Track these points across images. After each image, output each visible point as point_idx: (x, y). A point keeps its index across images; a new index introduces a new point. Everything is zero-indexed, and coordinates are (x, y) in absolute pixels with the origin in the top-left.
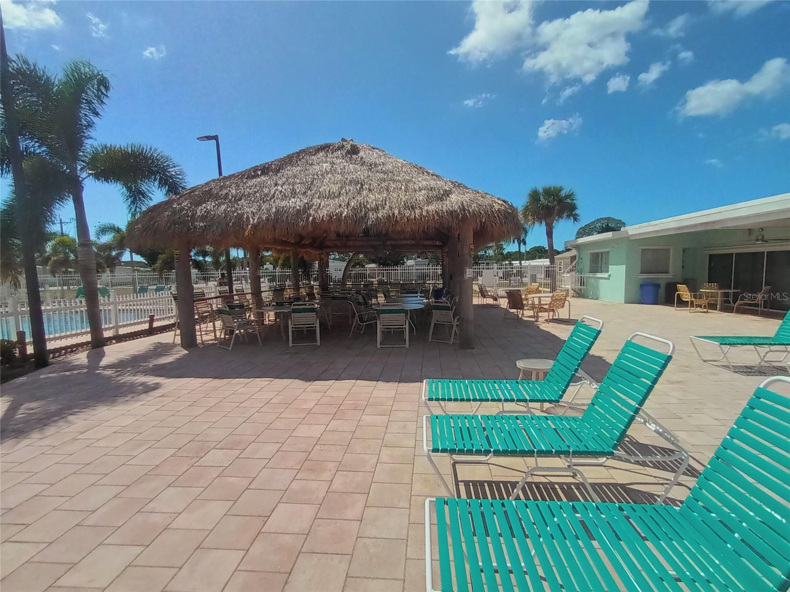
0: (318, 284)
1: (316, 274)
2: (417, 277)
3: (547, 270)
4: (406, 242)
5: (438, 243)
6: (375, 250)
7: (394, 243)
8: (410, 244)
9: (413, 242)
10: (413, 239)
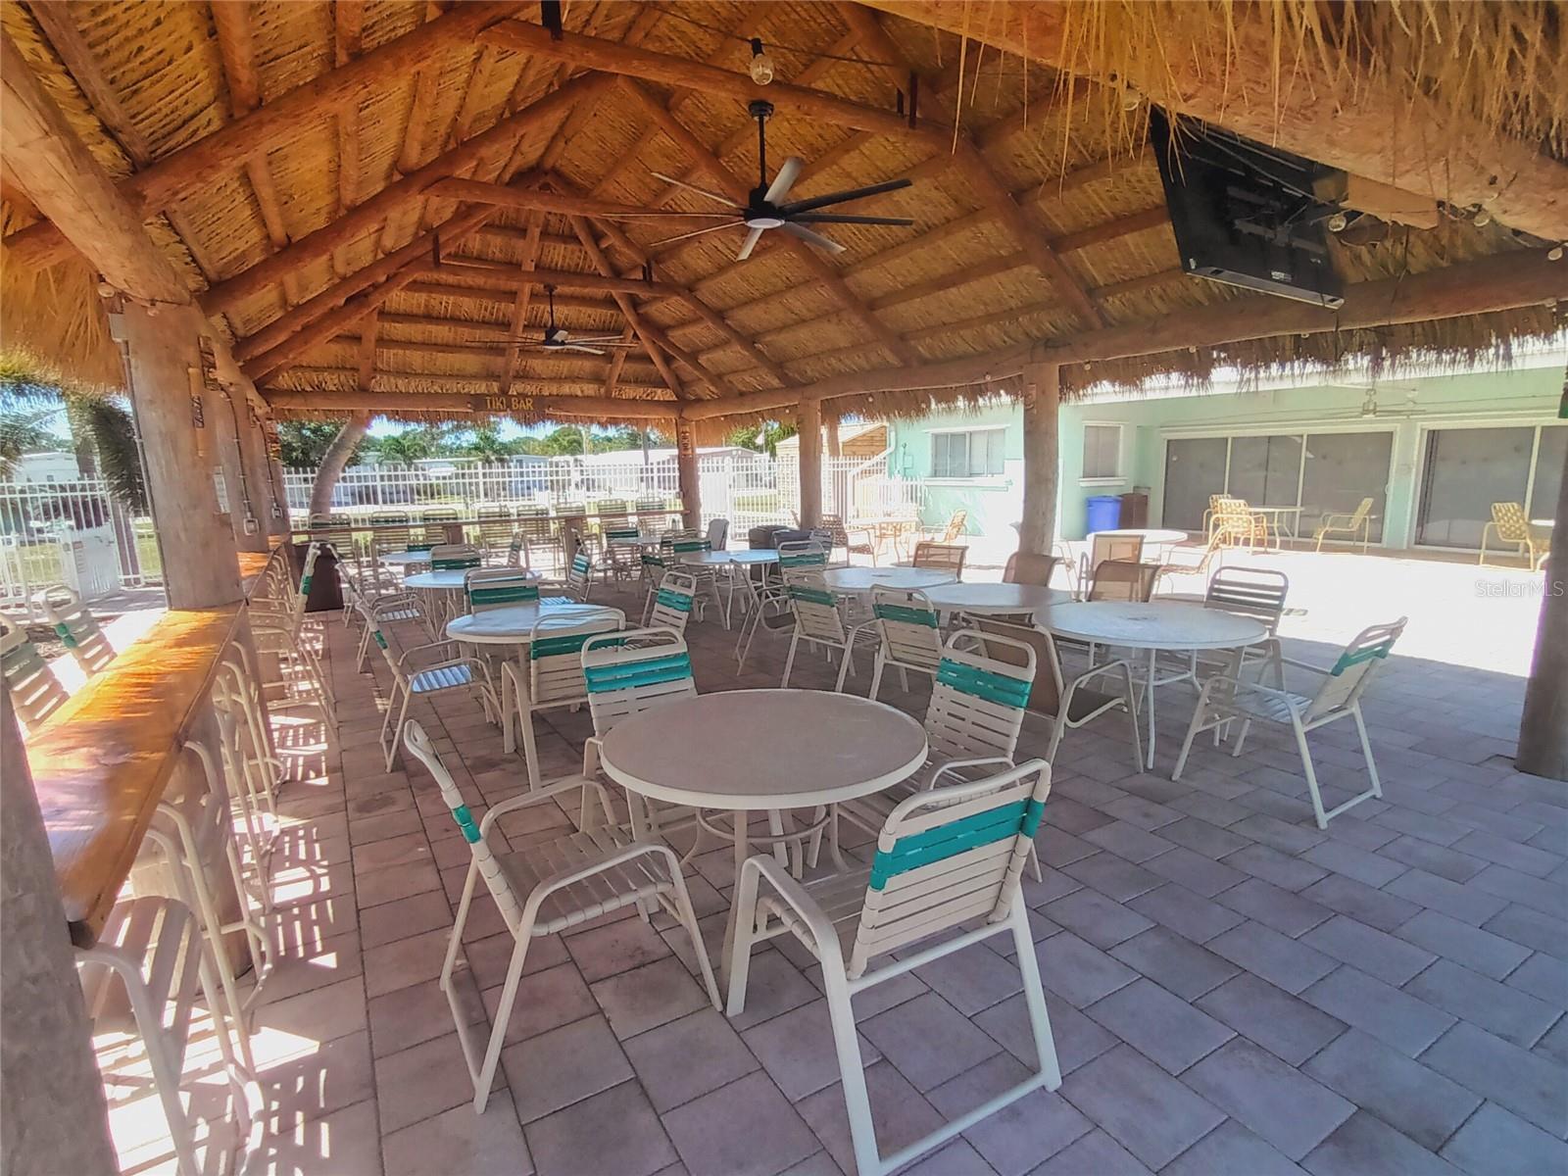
4: (567, 389)
5: (660, 394)
6: (476, 408)
7: (530, 388)
8: (579, 393)
9: (590, 389)
10: (598, 379)
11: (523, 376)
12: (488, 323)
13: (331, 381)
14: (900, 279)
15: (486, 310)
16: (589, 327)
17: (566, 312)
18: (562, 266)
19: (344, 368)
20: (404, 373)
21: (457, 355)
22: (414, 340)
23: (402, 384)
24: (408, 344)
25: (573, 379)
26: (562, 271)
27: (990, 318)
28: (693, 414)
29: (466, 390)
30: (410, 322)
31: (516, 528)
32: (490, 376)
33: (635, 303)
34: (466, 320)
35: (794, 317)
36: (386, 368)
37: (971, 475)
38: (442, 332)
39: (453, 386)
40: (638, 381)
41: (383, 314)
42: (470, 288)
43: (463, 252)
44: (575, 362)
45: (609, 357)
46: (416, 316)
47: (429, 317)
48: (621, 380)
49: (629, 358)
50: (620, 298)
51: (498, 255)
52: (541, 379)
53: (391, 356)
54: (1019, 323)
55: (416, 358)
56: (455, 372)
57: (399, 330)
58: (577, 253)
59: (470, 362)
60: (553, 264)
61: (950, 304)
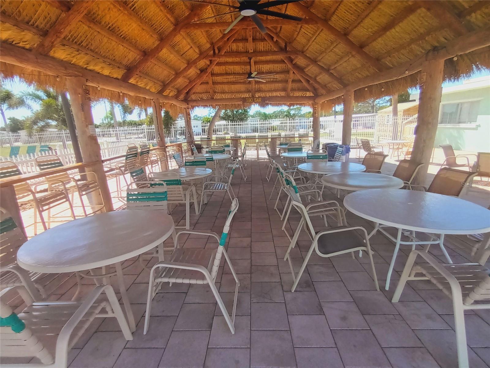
0: (186, 141)
1: (180, 130)
2: (252, 130)
3: (394, 122)
4: (275, 94)
5: (308, 94)
6: (243, 102)
7: (263, 95)
8: (279, 95)
9: (283, 94)
10: (284, 90)
11: (259, 91)
12: (244, 74)
13: (205, 96)
14: (370, 30)
15: (243, 69)
16: (278, 71)
17: (269, 67)
18: (264, 50)
19: (207, 92)
20: (223, 92)
21: (237, 85)
22: (224, 82)
23: (223, 96)
24: (223, 83)
25: (276, 90)
26: (264, 52)
27: (412, 41)
28: (321, 101)
29: (243, 97)
30: (221, 76)
31: (257, 141)
32: (248, 91)
33: (291, 60)
34: (238, 74)
35: (339, 56)
36: (218, 91)
37: (459, 123)
38: (231, 78)
39: (238, 96)
40: (299, 90)
41: (213, 74)
42: (237, 63)
43: (231, 50)
44: (275, 84)
45: (286, 81)
46: (223, 74)
47: (227, 74)
48: (293, 90)
49: (293, 81)
50: (285, 59)
51: (242, 50)
52: (265, 91)
53: (219, 88)
54: (426, 41)
55: (226, 87)
56: (238, 91)
57: (219, 79)
58: (268, 45)
59: (242, 87)
60: (261, 50)
61: (393, 38)
